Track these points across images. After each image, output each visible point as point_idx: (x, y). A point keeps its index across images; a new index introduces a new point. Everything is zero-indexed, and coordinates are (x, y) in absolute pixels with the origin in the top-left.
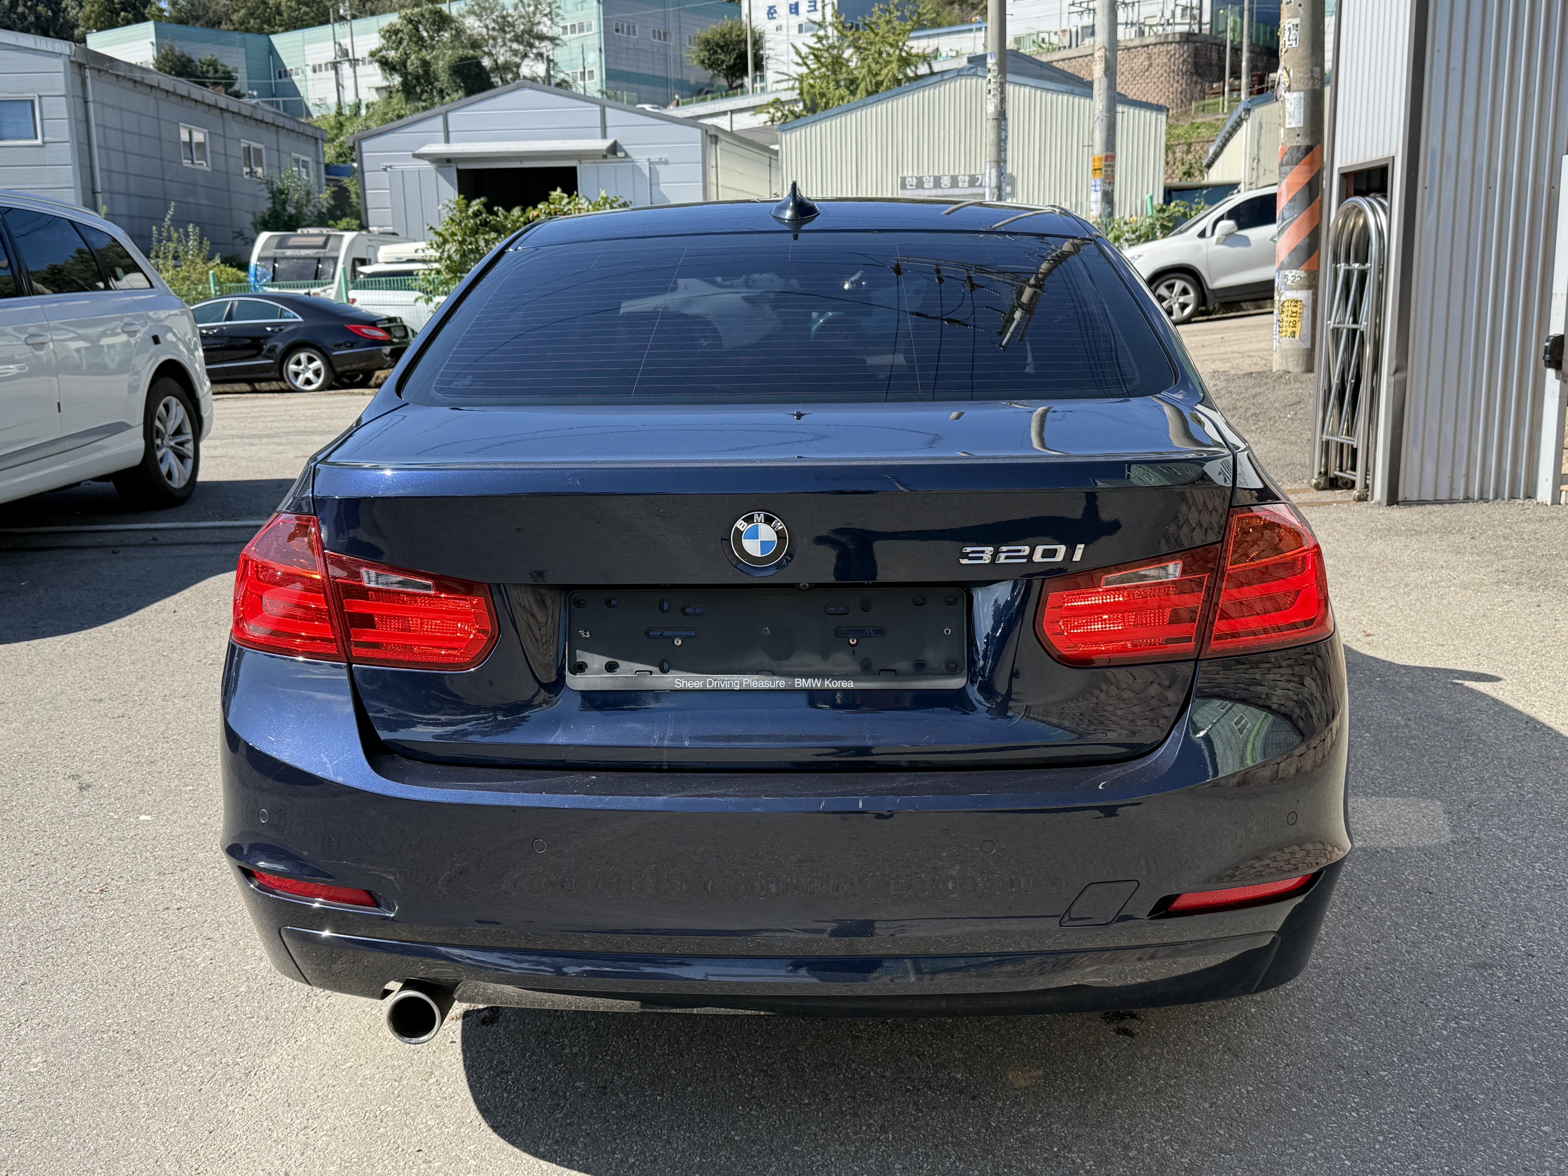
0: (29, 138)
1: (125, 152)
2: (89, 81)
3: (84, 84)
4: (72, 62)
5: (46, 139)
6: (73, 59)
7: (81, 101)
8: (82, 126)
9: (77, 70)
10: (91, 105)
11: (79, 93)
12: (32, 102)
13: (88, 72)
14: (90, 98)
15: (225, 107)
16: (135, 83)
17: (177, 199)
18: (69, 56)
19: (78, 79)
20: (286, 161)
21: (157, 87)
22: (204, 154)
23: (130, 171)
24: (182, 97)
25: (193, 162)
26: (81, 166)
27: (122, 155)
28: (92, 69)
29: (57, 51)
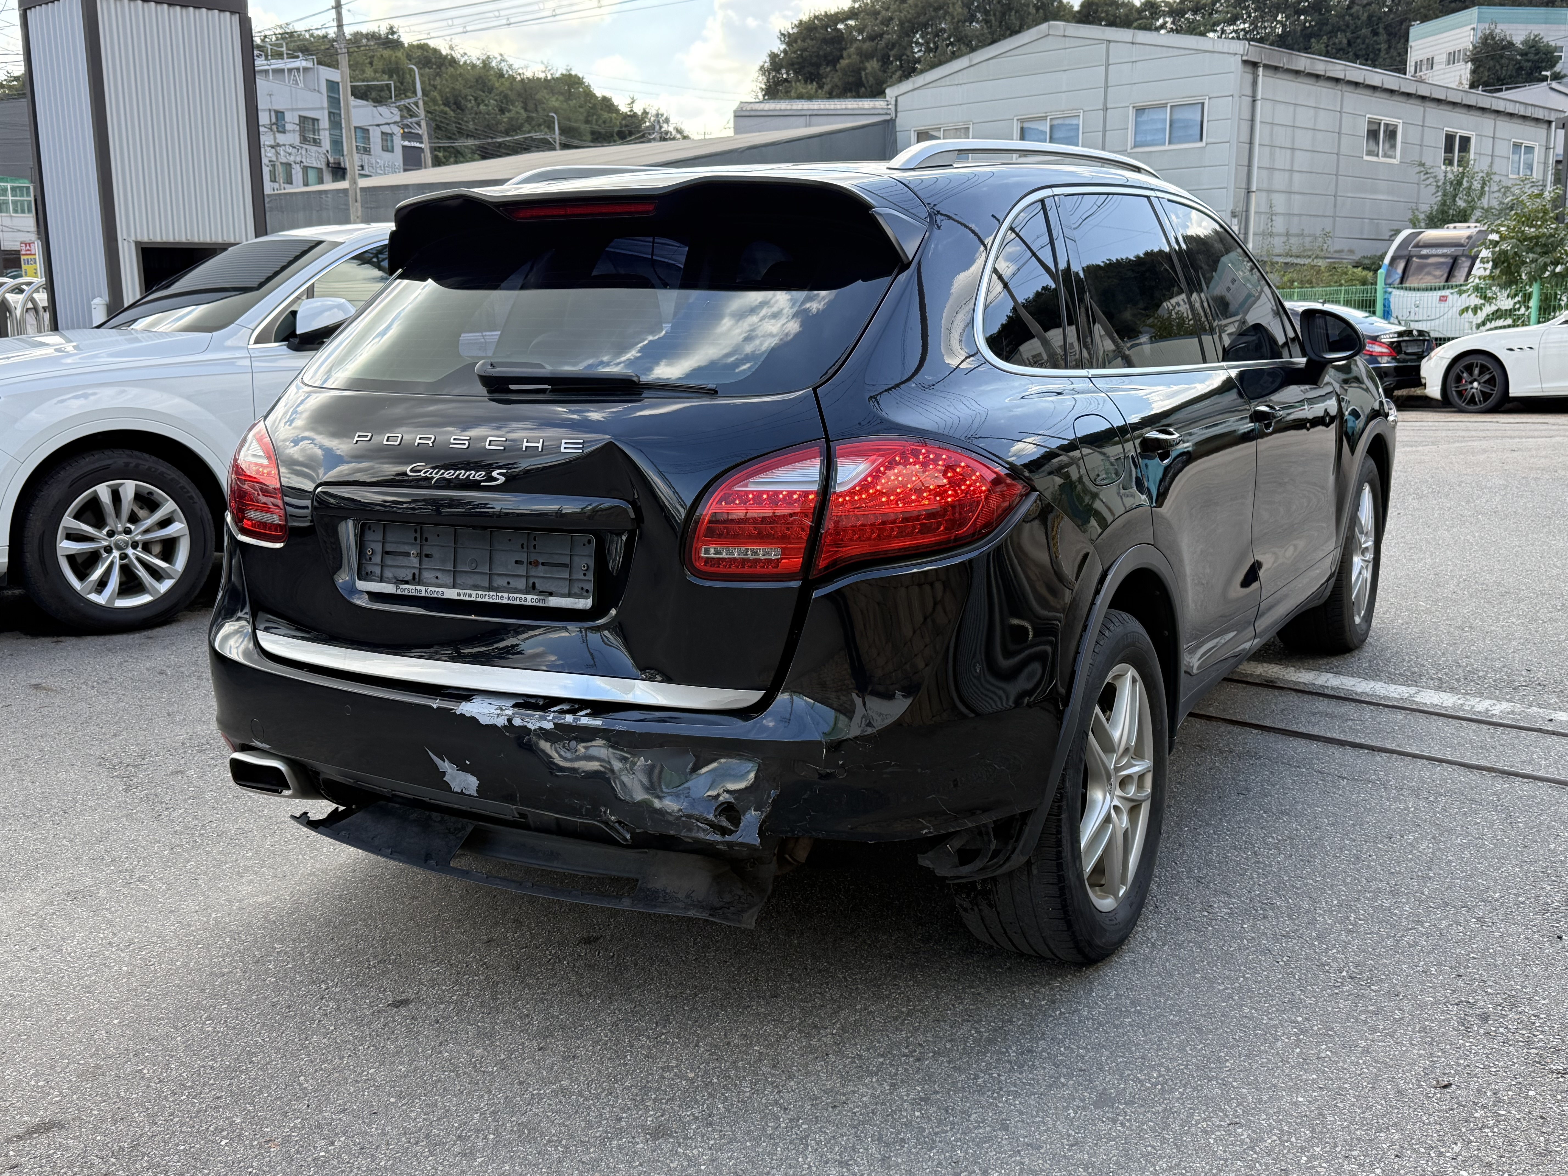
0: (1194, 141)
1: (1293, 149)
2: (1260, 79)
3: (1255, 83)
4: (1245, 62)
5: (1210, 140)
6: (1245, 58)
7: (1250, 99)
8: (1245, 126)
9: (1249, 69)
10: (1259, 103)
11: (1249, 92)
12: (1203, 104)
13: (1261, 69)
14: (1259, 97)
15: (1428, 95)
16: (1317, 77)
17: (1350, 195)
18: (1242, 56)
19: (1249, 77)
20: (1504, 148)
21: (1343, 80)
22: (1393, 146)
23: (1295, 168)
24: (1374, 88)
25: (1377, 155)
26: (1237, 165)
27: (1289, 152)
28: (1266, 66)
29: (1231, 51)
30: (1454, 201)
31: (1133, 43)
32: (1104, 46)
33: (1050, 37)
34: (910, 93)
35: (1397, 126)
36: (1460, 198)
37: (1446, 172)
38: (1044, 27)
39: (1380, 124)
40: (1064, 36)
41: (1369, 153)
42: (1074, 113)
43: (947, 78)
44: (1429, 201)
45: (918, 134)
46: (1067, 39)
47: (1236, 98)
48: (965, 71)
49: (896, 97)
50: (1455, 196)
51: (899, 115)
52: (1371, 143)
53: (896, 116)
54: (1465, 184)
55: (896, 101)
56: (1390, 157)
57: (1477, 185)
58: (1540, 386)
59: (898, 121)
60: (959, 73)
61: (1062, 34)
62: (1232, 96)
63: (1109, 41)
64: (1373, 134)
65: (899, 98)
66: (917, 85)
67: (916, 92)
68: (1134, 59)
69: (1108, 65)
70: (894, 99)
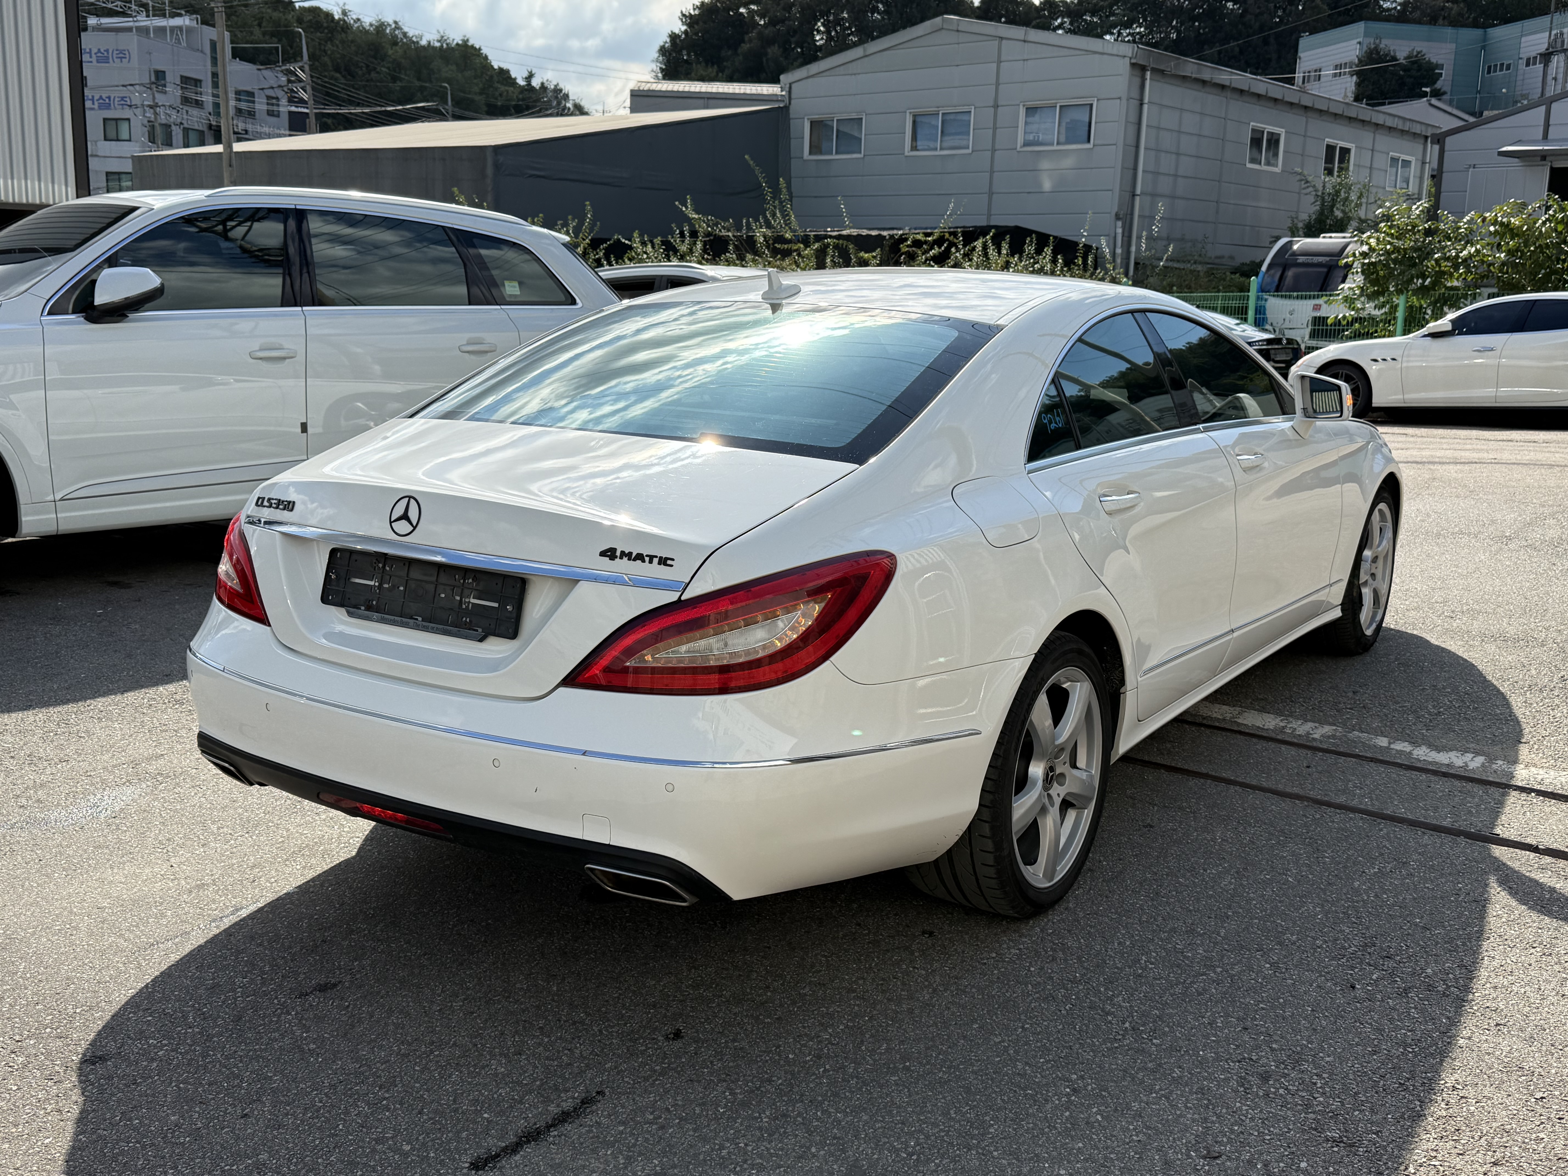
0: (1082, 142)
1: (1178, 154)
2: (1148, 83)
3: (1142, 87)
4: (1133, 65)
5: (1097, 142)
6: (1133, 61)
7: (1137, 103)
8: (1132, 130)
9: (1138, 72)
10: (1146, 107)
11: (1137, 96)
12: (1091, 105)
13: (1148, 73)
14: (1146, 100)
15: (1310, 105)
16: (1204, 82)
17: (1232, 202)
18: (1131, 59)
19: (1137, 81)
20: (1381, 161)
21: (1229, 87)
22: (1276, 155)
23: (1180, 173)
24: (1259, 96)
25: (1260, 164)
26: (1123, 168)
27: (1174, 156)
28: (1154, 70)
29: (1120, 54)
30: (1332, 211)
31: (1025, 41)
32: (997, 42)
33: (943, 31)
34: (804, 81)
35: (1279, 135)
36: (1337, 209)
37: (1324, 183)
38: (938, 20)
39: (1263, 132)
40: (958, 31)
41: (1253, 161)
42: (966, 109)
43: (842, 68)
44: (1308, 210)
45: (811, 122)
46: (961, 34)
47: (1124, 101)
48: (859, 62)
49: (790, 84)
50: (1333, 206)
51: (793, 102)
52: (1255, 150)
53: (790, 103)
54: (1343, 195)
55: (790, 88)
56: (1273, 165)
57: (1353, 197)
58: (1401, 397)
59: (792, 108)
60: (854, 63)
61: (955, 28)
62: (1120, 98)
63: (1002, 38)
64: (1256, 142)
65: (793, 86)
66: (811, 73)
67: (810, 80)
68: (1026, 57)
69: (999, 62)
70: (788, 86)
